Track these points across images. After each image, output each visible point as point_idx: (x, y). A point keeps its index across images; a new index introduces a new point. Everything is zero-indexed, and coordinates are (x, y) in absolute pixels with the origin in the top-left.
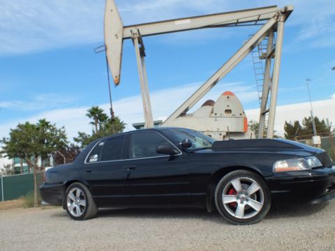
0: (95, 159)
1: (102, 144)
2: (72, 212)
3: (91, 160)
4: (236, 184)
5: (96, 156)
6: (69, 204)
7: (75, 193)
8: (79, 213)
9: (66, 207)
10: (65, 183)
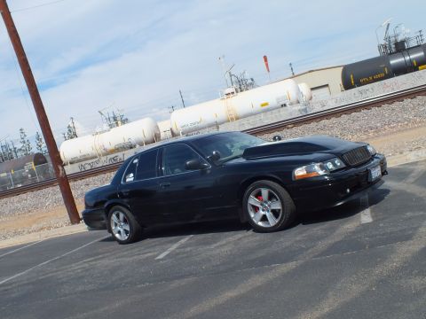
0: (131, 178)
1: (136, 161)
2: (117, 235)
3: (127, 180)
4: (265, 192)
5: (132, 175)
6: (113, 228)
7: (118, 216)
8: (125, 237)
9: (110, 231)
10: (106, 205)
